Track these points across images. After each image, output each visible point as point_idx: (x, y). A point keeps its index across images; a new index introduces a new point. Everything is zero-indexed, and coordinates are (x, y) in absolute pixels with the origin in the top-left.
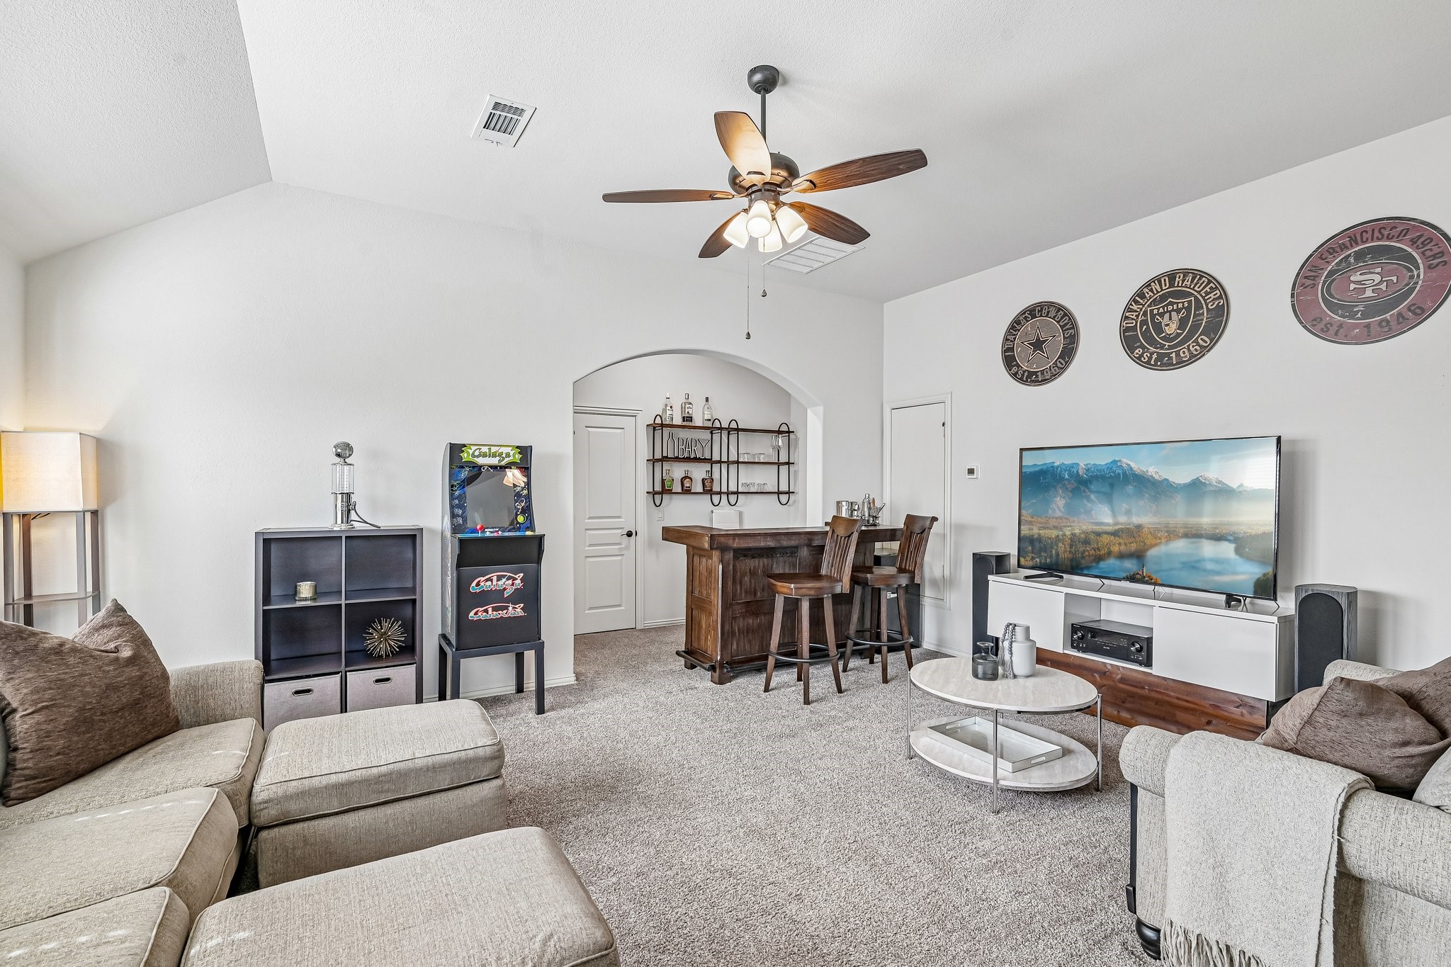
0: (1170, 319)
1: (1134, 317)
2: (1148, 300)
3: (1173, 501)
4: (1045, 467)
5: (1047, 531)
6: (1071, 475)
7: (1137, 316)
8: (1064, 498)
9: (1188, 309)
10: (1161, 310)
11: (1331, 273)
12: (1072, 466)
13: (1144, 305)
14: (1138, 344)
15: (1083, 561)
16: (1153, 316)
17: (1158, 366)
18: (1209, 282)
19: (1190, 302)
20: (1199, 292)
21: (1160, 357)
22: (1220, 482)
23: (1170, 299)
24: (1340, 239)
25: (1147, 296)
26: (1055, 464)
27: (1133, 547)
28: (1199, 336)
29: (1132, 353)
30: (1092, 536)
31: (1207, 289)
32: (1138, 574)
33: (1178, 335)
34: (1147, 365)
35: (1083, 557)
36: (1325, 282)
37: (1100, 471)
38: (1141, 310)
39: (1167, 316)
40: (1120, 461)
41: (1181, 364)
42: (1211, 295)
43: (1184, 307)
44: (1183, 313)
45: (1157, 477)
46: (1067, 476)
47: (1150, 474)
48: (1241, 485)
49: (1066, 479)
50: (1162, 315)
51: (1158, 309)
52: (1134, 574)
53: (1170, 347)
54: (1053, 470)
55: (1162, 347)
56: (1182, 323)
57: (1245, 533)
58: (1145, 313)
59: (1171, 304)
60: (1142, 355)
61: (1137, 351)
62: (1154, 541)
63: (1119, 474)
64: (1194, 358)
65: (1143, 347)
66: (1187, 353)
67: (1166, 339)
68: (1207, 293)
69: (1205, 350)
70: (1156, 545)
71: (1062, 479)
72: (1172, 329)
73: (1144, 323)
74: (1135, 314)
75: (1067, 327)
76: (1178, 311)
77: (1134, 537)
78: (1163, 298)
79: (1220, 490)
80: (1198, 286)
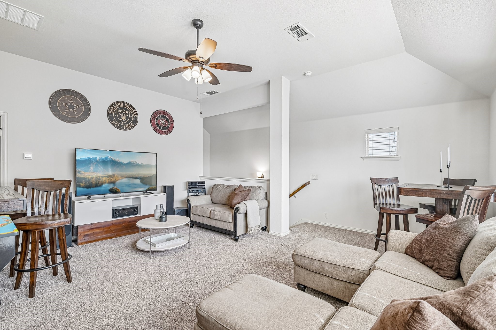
0: (123, 115)
1: (112, 111)
2: (117, 107)
3: (123, 168)
4: (88, 158)
5: (88, 176)
6: (95, 161)
7: (113, 111)
8: (93, 167)
9: (128, 114)
10: (121, 112)
11: (157, 118)
12: (95, 158)
13: (115, 108)
14: (113, 120)
15: (98, 185)
16: (118, 113)
17: (120, 128)
18: (134, 109)
19: (129, 113)
20: (131, 111)
21: (120, 126)
22: (136, 163)
23: (123, 110)
24: (159, 111)
25: (117, 106)
26: (91, 158)
27: (112, 180)
28: (131, 123)
29: (112, 122)
30: (101, 178)
31: (133, 111)
32: (113, 188)
33: (126, 121)
34: (116, 127)
35: (98, 183)
36: (156, 119)
37: (103, 159)
38: (114, 109)
39: (122, 114)
40: (109, 157)
41: (126, 129)
42: (134, 113)
43: (127, 114)
44: (127, 115)
45: (119, 161)
46: (94, 161)
47: (117, 160)
48: (142, 163)
49: (94, 162)
50: (121, 113)
51: (120, 111)
52: (112, 188)
53: (123, 124)
54: (90, 159)
55: (121, 123)
56: (127, 118)
57: (143, 177)
58: (116, 111)
59: (123, 111)
60: (114, 124)
61: (113, 122)
62: (118, 179)
63: (108, 160)
64: (130, 129)
65: (115, 121)
66: (128, 127)
67: (122, 120)
68: (133, 112)
69: (133, 127)
70: (118, 180)
71: (92, 162)
72: (124, 118)
73: (115, 114)
74: (113, 110)
75: (86, 104)
76: (126, 114)
77: (112, 178)
78: (121, 109)
79: (136, 165)
80: (131, 109)
